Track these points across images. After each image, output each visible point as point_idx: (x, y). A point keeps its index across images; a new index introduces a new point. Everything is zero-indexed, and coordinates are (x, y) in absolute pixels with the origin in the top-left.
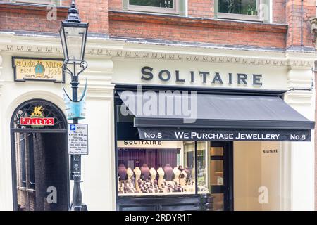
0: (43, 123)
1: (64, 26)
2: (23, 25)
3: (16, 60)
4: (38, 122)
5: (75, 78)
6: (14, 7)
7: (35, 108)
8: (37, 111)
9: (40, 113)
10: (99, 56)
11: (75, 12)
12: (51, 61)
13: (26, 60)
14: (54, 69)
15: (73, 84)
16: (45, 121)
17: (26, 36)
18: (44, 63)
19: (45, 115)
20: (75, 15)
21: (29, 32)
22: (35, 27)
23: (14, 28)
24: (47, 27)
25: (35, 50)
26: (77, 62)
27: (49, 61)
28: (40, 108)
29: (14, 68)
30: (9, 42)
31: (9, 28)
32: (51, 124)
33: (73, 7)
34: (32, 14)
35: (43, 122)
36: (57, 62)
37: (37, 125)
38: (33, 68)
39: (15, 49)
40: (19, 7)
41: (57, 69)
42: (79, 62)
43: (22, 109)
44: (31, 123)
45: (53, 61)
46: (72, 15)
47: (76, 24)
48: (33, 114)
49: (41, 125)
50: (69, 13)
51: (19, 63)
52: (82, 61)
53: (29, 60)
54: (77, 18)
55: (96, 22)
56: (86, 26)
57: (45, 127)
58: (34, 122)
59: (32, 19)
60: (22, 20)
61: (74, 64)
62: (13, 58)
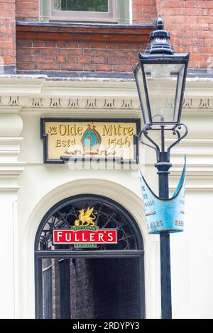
0: (97, 240)
1: (144, 61)
2: (62, 60)
3: (48, 125)
4: (87, 237)
5: (163, 156)
6: (45, 30)
7: (82, 212)
8: (86, 216)
9: (89, 220)
10: (204, 111)
11: (163, 36)
12: (113, 124)
13: (66, 124)
14: (118, 138)
15: (159, 167)
16: (101, 236)
17: (68, 81)
18: (99, 127)
19: (100, 225)
20: (164, 41)
21: (73, 73)
22: (84, 64)
23: (45, 66)
24: (106, 63)
25: (82, 104)
26: (167, 126)
27: (108, 125)
28: (90, 211)
29: (44, 138)
30: (37, 91)
31: (36, 68)
32: (111, 241)
33: (161, 28)
34: (79, 41)
35: (96, 237)
36: (123, 125)
37: (85, 243)
38: (79, 138)
39: (46, 104)
40: (55, 30)
41: (124, 138)
42: (172, 126)
43: (56, 215)
44: (73, 240)
45: (117, 125)
46: (158, 41)
47: (165, 58)
48: (77, 223)
49: (93, 243)
50: (153, 38)
51: (54, 129)
52: (178, 124)
53: (72, 124)
54: (166, 46)
55: (196, 49)
56: (185, 61)
57: (100, 247)
58: (80, 237)
59: (79, 49)
60: (60, 53)
61: (163, 129)
62: (43, 121)
